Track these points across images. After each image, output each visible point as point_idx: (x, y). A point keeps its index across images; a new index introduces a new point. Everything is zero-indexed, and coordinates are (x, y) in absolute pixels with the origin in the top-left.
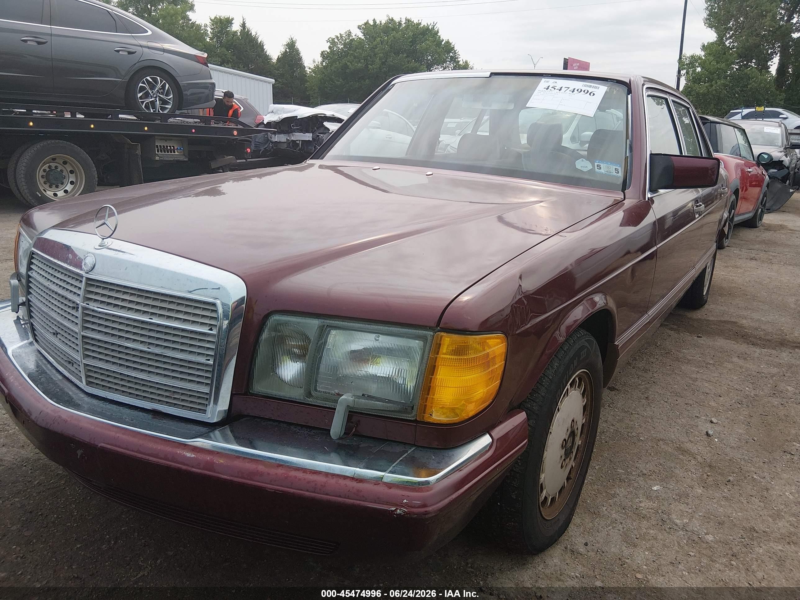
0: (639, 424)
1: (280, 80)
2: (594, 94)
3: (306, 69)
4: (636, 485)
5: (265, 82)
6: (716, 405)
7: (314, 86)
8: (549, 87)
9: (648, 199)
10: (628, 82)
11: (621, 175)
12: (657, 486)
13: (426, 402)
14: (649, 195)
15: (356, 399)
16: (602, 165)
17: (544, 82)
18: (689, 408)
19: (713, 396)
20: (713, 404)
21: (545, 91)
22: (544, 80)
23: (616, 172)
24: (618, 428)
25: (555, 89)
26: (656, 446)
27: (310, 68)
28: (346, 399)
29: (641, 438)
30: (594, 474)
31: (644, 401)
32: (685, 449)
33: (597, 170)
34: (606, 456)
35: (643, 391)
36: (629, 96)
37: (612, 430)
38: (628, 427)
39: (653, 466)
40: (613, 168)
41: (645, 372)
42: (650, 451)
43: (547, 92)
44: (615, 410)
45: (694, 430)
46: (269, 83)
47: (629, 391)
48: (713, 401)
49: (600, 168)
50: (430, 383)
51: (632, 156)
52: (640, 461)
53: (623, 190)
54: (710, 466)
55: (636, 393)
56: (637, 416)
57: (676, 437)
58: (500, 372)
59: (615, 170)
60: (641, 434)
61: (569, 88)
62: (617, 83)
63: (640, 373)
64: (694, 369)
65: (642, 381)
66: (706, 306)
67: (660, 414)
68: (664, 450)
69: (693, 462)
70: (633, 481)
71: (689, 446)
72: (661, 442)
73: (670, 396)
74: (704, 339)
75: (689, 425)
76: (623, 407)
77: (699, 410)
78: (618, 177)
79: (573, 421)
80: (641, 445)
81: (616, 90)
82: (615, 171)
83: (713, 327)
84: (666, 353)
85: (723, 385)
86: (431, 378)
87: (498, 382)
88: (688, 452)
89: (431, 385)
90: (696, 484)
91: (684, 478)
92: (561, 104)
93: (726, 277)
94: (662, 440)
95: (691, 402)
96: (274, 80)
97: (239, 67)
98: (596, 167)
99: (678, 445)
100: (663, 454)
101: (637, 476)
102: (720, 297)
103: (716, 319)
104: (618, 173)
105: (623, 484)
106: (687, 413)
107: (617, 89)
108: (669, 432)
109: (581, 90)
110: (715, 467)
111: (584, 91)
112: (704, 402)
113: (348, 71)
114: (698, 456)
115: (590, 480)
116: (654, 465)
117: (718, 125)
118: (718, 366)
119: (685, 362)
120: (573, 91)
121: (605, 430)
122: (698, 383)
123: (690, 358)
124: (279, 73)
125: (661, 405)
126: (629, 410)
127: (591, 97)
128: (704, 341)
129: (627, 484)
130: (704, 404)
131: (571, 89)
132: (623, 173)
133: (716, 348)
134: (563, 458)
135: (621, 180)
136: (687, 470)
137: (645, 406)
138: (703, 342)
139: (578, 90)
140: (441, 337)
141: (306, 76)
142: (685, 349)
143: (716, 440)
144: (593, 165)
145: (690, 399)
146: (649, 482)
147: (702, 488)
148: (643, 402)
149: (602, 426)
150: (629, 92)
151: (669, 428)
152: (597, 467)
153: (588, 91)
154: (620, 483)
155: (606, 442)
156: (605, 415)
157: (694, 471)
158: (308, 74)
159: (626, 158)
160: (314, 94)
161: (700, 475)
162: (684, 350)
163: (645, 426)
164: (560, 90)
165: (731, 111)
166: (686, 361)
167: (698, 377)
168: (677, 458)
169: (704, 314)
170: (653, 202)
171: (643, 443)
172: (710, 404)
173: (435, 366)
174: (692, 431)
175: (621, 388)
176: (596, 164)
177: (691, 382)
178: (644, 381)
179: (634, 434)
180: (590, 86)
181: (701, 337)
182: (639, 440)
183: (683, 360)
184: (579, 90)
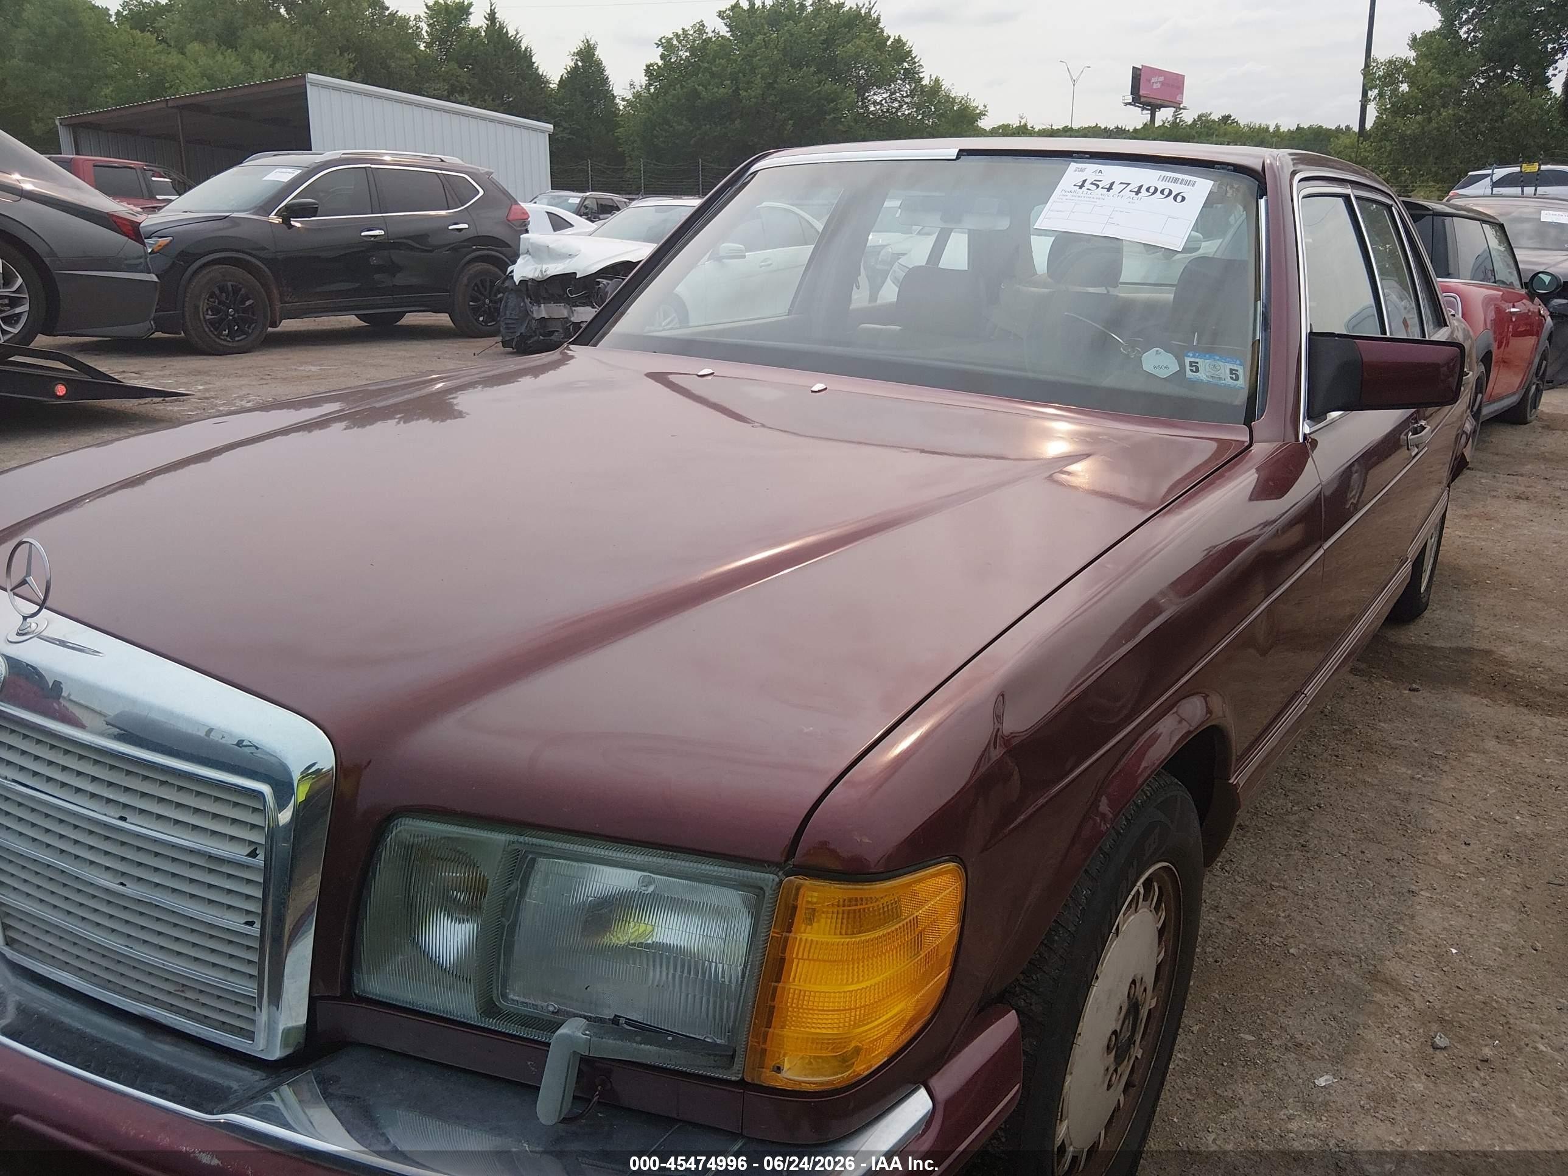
0: (1287, 913)
1: (565, 125)
2: (1183, 199)
3: (617, 101)
4: (1280, 1073)
5: (535, 130)
6: (1452, 861)
7: (632, 134)
8: (1085, 181)
9: (1305, 436)
10: (1260, 168)
11: (1243, 383)
12: (1326, 1077)
13: (765, 1042)
14: (1305, 428)
15: (594, 1039)
16: (1202, 363)
17: (1075, 172)
18: (1394, 871)
19: (1445, 837)
20: (1444, 858)
21: (1075, 192)
22: (1073, 166)
23: (1231, 378)
24: (1241, 925)
25: (1098, 186)
26: (1323, 970)
27: (623, 99)
28: (569, 1036)
29: (1292, 951)
30: (1189, 1048)
31: (1297, 854)
32: (1387, 975)
33: (1189, 374)
34: (1216, 999)
35: (1296, 828)
36: (1262, 202)
37: (1229, 931)
38: (1263, 921)
39: (1318, 1023)
40: (1225, 368)
41: (1301, 780)
42: (1312, 984)
43: (1080, 194)
44: (1236, 877)
45: (1405, 926)
46: (543, 132)
47: (1266, 829)
48: (1444, 851)
49: (1197, 370)
50: (773, 1000)
51: (1267, 340)
52: (1289, 1010)
53: (1249, 420)
54: (1441, 1021)
55: (1280, 834)
56: (1282, 893)
57: (1367, 946)
58: (949, 950)
59: (1231, 373)
60: (1291, 940)
61: (1129, 184)
62: (1234, 171)
63: (1288, 784)
64: (1404, 770)
65: (1295, 803)
66: (1427, 614)
67: (1333, 887)
68: (1342, 980)
69: (1404, 1010)
70: (1275, 1065)
71: (1393, 968)
72: (1335, 960)
73: (1353, 840)
74: (1425, 695)
75: (1394, 913)
76: (1252, 870)
77: (1416, 874)
78: (1235, 390)
79: (1134, 982)
80: (1290, 969)
81: (1232, 187)
82: (1229, 375)
83: (1441, 663)
84: (1345, 732)
85: (1465, 809)
86: (775, 989)
87: (944, 974)
88: (1394, 984)
89: (776, 1003)
90: (1412, 1066)
91: (1386, 1052)
92: (1110, 221)
93: (1468, 541)
94: (1338, 953)
95: (1398, 855)
96: (552, 126)
97: (485, 101)
98: (1188, 368)
99: (1371, 967)
100: (1340, 990)
101: (1283, 1050)
102: (1456, 591)
103: (1449, 645)
104: (1237, 379)
105: (1252, 1072)
106: (1390, 883)
107: (1236, 186)
108: (1352, 934)
109: (1156, 190)
110: (1451, 1022)
111: (1162, 192)
112: (1427, 854)
113: (699, 102)
114: (1416, 995)
115: (1180, 1063)
116: (1319, 1020)
117: (1448, 220)
118: (1455, 763)
119: (1384, 753)
120: (1138, 193)
121: (1214, 932)
122: (1414, 806)
123: (1395, 742)
124: (562, 110)
125: (1334, 865)
126: (1267, 878)
127: (1178, 205)
128: (1425, 699)
129: (1259, 1072)
130: (1426, 857)
131: (1134, 186)
132: (1248, 382)
133: (1451, 717)
134: (1111, 1070)
135: (1241, 399)
136: (1391, 1032)
137: (1300, 868)
138: (1421, 703)
139: (1148, 190)
140: (798, 889)
141: (616, 115)
142: (1385, 721)
143: (1454, 951)
144: (1182, 366)
145: (1396, 848)
146: (1309, 1063)
147: (1423, 1077)
148: (1295, 857)
149: (1208, 919)
150: (1262, 192)
151: (1352, 923)
152: (1195, 1029)
153: (1170, 192)
154: (1246, 1070)
155: (1216, 961)
156: (1215, 891)
157: (1407, 1033)
158: (620, 110)
159: (1255, 343)
160: (633, 150)
161: (1419, 1044)
162: (1383, 725)
163: (1299, 918)
164: (1109, 189)
165: (1470, 173)
166: (1388, 751)
167: (1413, 790)
168: (1371, 1002)
169: (1422, 635)
170: (1314, 444)
171: (1295, 964)
172: (1439, 858)
173: (783, 960)
174: (1401, 928)
175: (1247, 823)
176: (1187, 360)
177: (1397, 803)
178: (1298, 803)
179: (1276, 939)
180: (1176, 180)
181: (1417, 690)
182: (1287, 954)
183: (1380, 748)
184: (1152, 190)
